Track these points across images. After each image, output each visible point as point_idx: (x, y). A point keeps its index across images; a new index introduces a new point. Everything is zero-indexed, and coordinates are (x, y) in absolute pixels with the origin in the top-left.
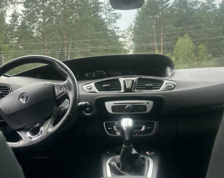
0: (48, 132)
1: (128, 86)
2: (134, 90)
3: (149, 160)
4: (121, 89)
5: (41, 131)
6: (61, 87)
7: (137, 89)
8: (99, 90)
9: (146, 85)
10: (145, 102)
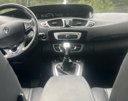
0: (22, 50)
1: (67, 24)
2: (71, 26)
3: (78, 65)
4: (63, 25)
5: (18, 50)
6: (28, 24)
7: (72, 25)
8: (50, 26)
9: (78, 23)
10: (77, 33)
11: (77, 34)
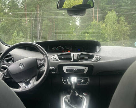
2: (79, 60)
3: (84, 99)
9: (85, 58)
10: (84, 67)
11: (84, 69)
